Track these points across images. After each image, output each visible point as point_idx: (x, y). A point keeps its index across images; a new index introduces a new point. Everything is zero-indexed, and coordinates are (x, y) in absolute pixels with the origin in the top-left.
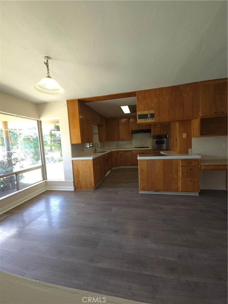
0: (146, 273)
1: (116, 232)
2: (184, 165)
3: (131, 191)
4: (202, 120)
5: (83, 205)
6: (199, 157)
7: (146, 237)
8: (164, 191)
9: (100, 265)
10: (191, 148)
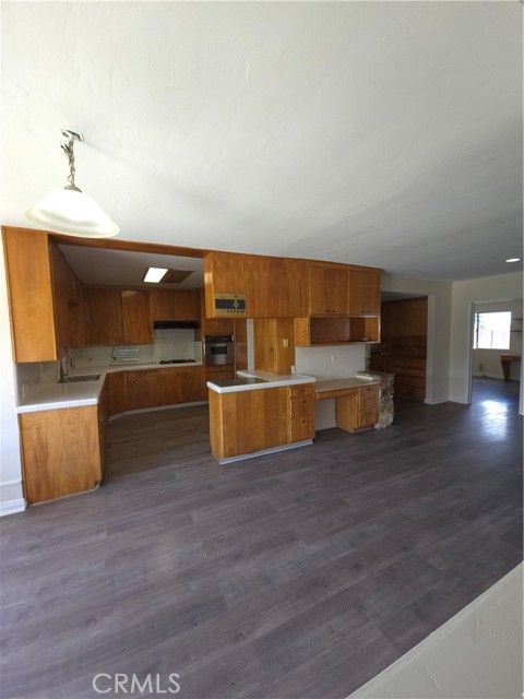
0: (334, 593)
1: (237, 557)
2: (295, 394)
3: (201, 464)
4: (311, 319)
5: (103, 536)
6: (313, 380)
7: (293, 540)
8: (267, 447)
9: (260, 633)
10: (294, 364)
